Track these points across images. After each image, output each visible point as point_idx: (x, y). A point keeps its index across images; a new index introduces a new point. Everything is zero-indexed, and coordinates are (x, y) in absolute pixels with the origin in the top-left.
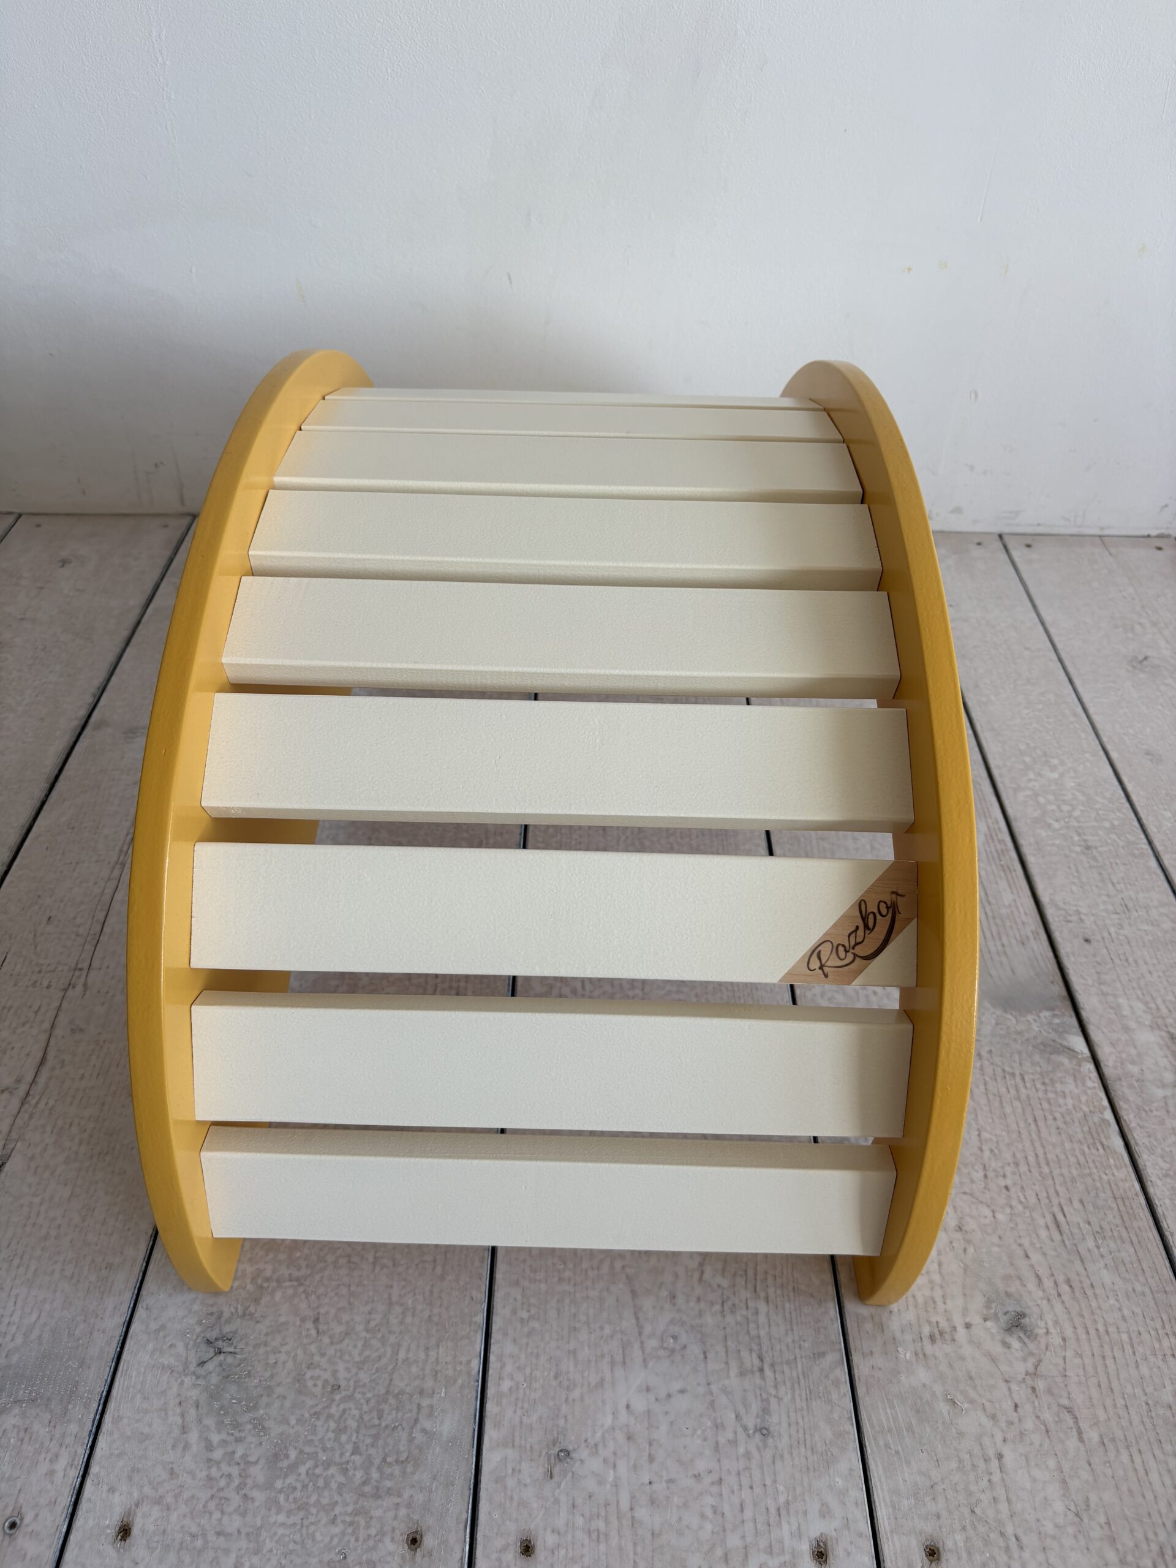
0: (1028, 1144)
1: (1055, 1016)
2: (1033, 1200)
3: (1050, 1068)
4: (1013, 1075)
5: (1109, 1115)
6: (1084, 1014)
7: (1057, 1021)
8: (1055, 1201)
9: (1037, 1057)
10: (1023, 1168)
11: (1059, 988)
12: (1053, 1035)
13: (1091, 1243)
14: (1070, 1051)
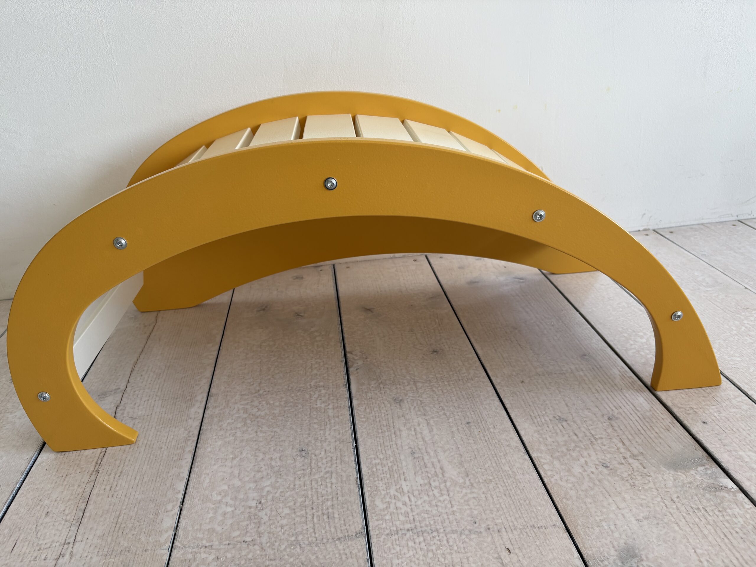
1: (706, 469)
3: (719, 501)
6: (724, 464)
7: (709, 472)
9: (708, 495)
11: (701, 453)
12: (711, 481)
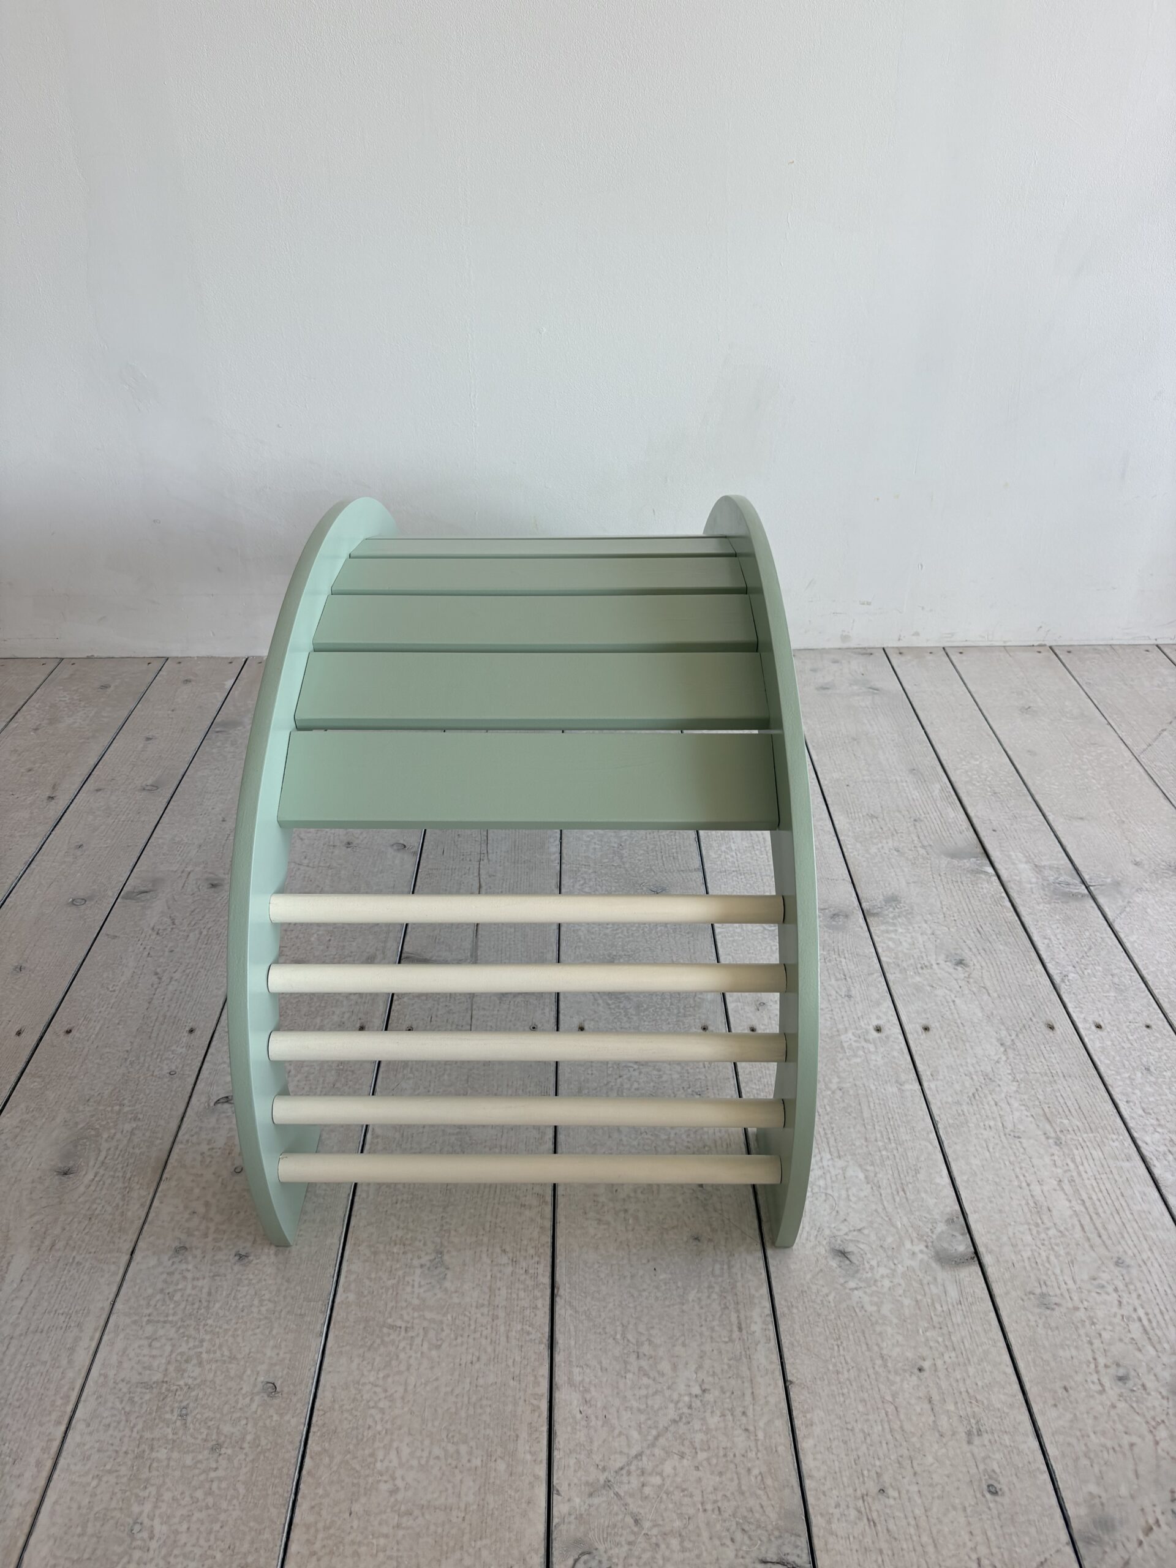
0: (965, 905)
2: (967, 924)
4: (957, 882)
5: (1004, 895)
8: (978, 924)
10: (963, 913)
13: (994, 937)
14: (986, 873)
